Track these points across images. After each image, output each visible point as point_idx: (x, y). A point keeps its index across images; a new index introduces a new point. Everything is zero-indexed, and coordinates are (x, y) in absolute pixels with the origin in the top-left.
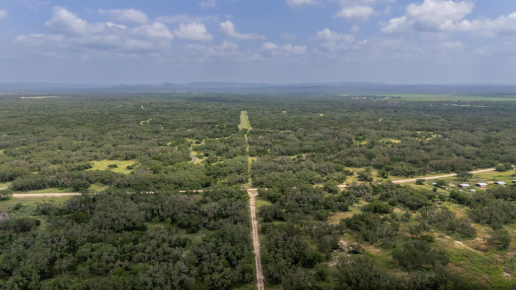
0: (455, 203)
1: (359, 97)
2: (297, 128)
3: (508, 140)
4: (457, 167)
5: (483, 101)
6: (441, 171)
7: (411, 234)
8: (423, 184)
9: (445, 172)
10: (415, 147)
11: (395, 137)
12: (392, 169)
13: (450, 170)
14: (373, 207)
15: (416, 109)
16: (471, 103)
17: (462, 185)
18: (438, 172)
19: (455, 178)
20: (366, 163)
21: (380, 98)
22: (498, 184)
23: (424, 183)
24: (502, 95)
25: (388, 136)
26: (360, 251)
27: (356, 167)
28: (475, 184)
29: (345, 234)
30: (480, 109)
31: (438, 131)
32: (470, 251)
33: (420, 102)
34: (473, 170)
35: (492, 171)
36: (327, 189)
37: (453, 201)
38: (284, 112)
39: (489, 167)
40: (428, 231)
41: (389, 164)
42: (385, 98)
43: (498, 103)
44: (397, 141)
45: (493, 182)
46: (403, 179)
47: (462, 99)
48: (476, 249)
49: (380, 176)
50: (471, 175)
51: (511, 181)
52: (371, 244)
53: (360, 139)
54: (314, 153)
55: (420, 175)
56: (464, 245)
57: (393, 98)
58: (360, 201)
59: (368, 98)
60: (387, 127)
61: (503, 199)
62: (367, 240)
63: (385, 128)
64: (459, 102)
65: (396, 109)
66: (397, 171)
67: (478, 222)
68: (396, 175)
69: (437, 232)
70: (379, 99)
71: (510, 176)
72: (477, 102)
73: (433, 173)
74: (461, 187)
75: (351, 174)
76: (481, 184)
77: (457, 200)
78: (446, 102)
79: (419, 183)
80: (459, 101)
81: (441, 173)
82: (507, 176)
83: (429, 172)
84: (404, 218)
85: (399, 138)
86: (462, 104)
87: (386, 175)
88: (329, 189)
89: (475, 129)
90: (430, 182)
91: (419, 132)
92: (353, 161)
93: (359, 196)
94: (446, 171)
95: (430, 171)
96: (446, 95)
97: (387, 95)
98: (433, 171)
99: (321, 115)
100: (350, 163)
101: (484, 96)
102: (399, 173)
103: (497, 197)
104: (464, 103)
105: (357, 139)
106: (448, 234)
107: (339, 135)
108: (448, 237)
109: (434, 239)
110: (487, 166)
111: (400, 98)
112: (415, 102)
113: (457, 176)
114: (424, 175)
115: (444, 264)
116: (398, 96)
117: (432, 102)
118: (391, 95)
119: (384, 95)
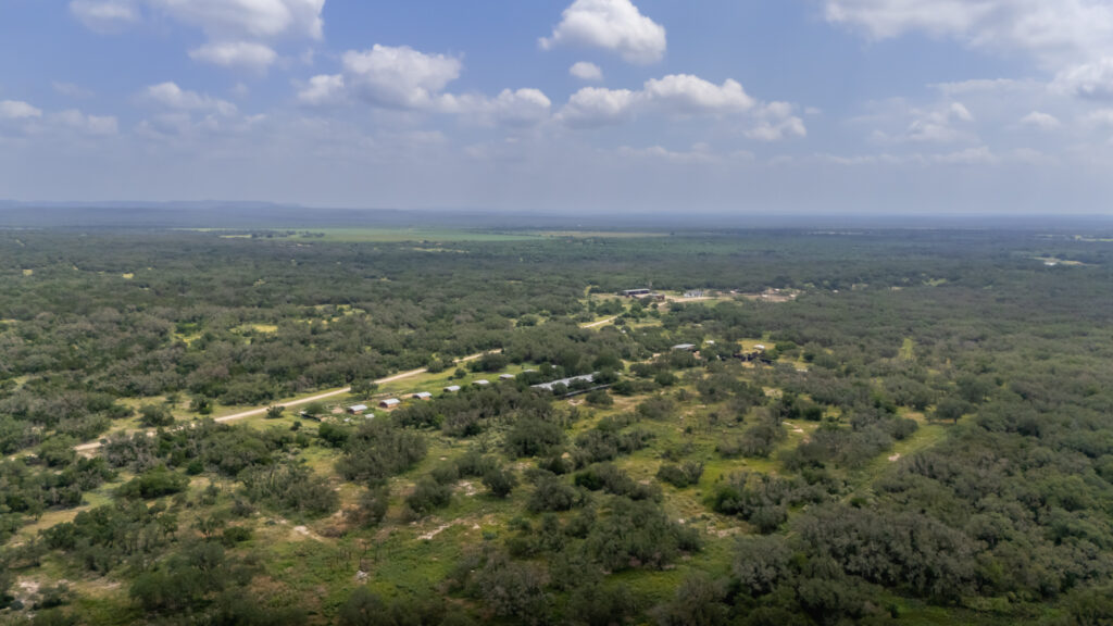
0: (326, 447)
1: (240, 233)
2: (32, 312)
3: (471, 313)
4: (357, 372)
5: (465, 241)
6: (328, 385)
7: (204, 531)
8: (282, 417)
9: (336, 386)
10: (298, 338)
11: (269, 320)
12: (224, 392)
13: (344, 381)
14: (138, 485)
15: (342, 259)
16: (445, 245)
17: (352, 408)
18: (323, 387)
19: (350, 395)
20: (175, 384)
21: (282, 236)
22: (419, 398)
23: (283, 413)
24: (498, 230)
25: (255, 320)
26: (64, 597)
27: (147, 395)
28: (379, 402)
29: (45, 565)
30: (455, 257)
31: (359, 304)
32: (315, 541)
33: (356, 245)
34: (391, 375)
35: (420, 374)
36: (44, 460)
37: (323, 444)
38: (28, 272)
39: (417, 367)
40: (246, 517)
41: (223, 381)
42: (293, 236)
43: (487, 245)
44: (270, 329)
45: (410, 395)
46: (245, 411)
47: (431, 238)
48: (328, 535)
49: (196, 411)
50: (376, 387)
51: (442, 389)
52: (103, 575)
53: (190, 328)
54: (50, 373)
55: (284, 397)
56: (307, 533)
57: (308, 235)
58: (120, 475)
59: (254, 236)
60: (259, 300)
61: (413, 426)
62: (93, 568)
63: (254, 302)
64: (426, 244)
65: (304, 259)
66: (233, 395)
67: (353, 479)
68: (232, 402)
69: (265, 515)
70: (279, 238)
71: (445, 380)
72: (455, 244)
73: (311, 390)
74: (351, 411)
75: (127, 414)
76: (388, 402)
77: (330, 441)
78: (404, 244)
79: (274, 414)
80: (426, 242)
81: (327, 388)
82: (441, 380)
83: (304, 389)
84: (205, 497)
85: (275, 322)
86: (430, 247)
87: (208, 406)
88: (48, 459)
89: (426, 294)
90: (295, 409)
91: (320, 308)
92: (141, 384)
93: (120, 465)
94: (336, 383)
95: (306, 386)
96: (410, 230)
97: (298, 231)
98: (312, 385)
99: (129, 276)
100: (135, 388)
101: (472, 232)
102: (237, 399)
103: (404, 423)
104: (434, 245)
105: (181, 330)
106: (286, 516)
107: (136, 324)
108: (284, 522)
109: (251, 533)
110: (414, 364)
111: (322, 235)
112: (347, 243)
113: (350, 392)
114: (293, 396)
115: (243, 584)
116: (319, 231)
117: (377, 244)
118: (304, 230)
119: (291, 230)
